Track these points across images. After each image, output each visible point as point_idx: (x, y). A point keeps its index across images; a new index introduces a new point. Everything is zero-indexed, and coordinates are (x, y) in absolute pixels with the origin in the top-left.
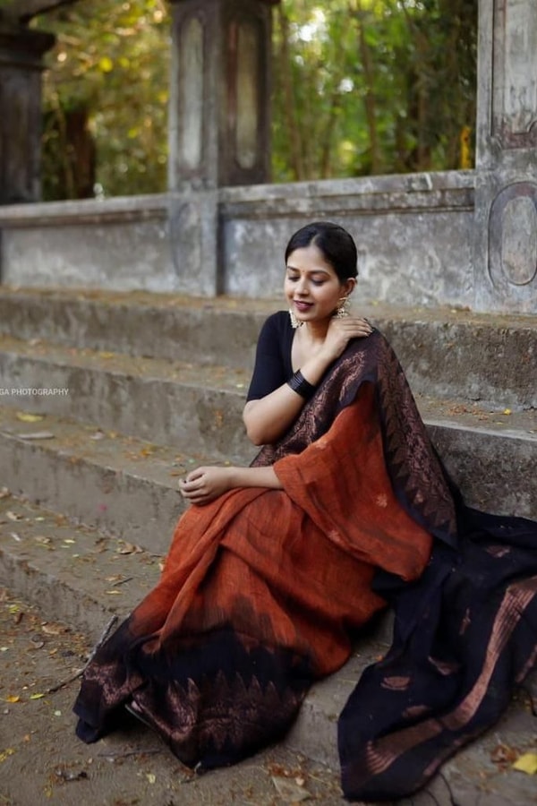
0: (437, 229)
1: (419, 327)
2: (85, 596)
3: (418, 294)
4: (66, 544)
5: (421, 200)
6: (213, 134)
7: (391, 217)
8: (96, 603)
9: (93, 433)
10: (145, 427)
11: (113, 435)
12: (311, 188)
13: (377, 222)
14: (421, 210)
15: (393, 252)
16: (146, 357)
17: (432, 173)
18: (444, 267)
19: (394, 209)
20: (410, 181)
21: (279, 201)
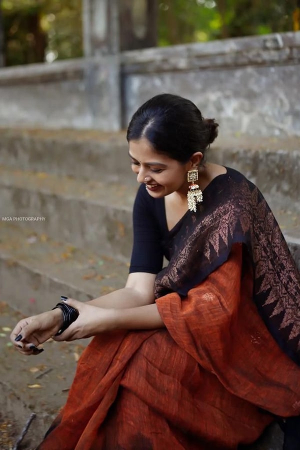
0: (286, 77)
1: (281, 156)
2: (11, 390)
3: (271, 128)
4: (4, 332)
5: (274, 55)
6: (115, 14)
7: (250, 70)
8: (19, 398)
9: (29, 236)
10: (66, 233)
11: (44, 238)
12: (189, 50)
13: (238, 73)
14: (273, 63)
15: (251, 96)
16: (71, 177)
17: (283, 34)
18: (292, 105)
19: (252, 63)
20: (265, 41)
21: (165, 61)
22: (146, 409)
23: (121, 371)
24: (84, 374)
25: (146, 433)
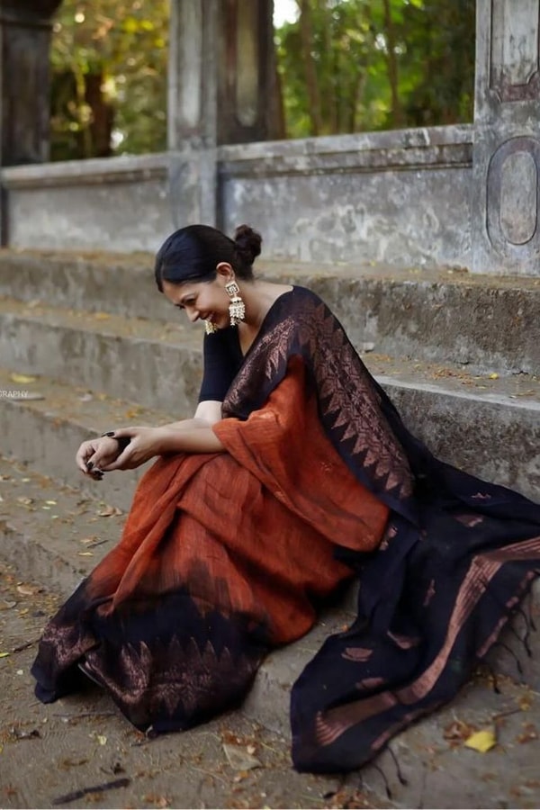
0: (436, 186)
1: (408, 288)
2: (58, 557)
3: (416, 254)
4: (47, 505)
5: (420, 156)
6: (212, 91)
7: (389, 174)
8: (67, 564)
9: (82, 394)
10: (133, 389)
11: (102, 397)
12: (310, 145)
13: (375, 179)
14: (419, 167)
15: (391, 211)
16: (141, 318)
17: (430, 128)
18: (443, 225)
19: (392, 166)
20: (408, 137)
21: (278, 159)
22: (203, 533)
23: (178, 492)
24: (140, 500)
25: (203, 557)
